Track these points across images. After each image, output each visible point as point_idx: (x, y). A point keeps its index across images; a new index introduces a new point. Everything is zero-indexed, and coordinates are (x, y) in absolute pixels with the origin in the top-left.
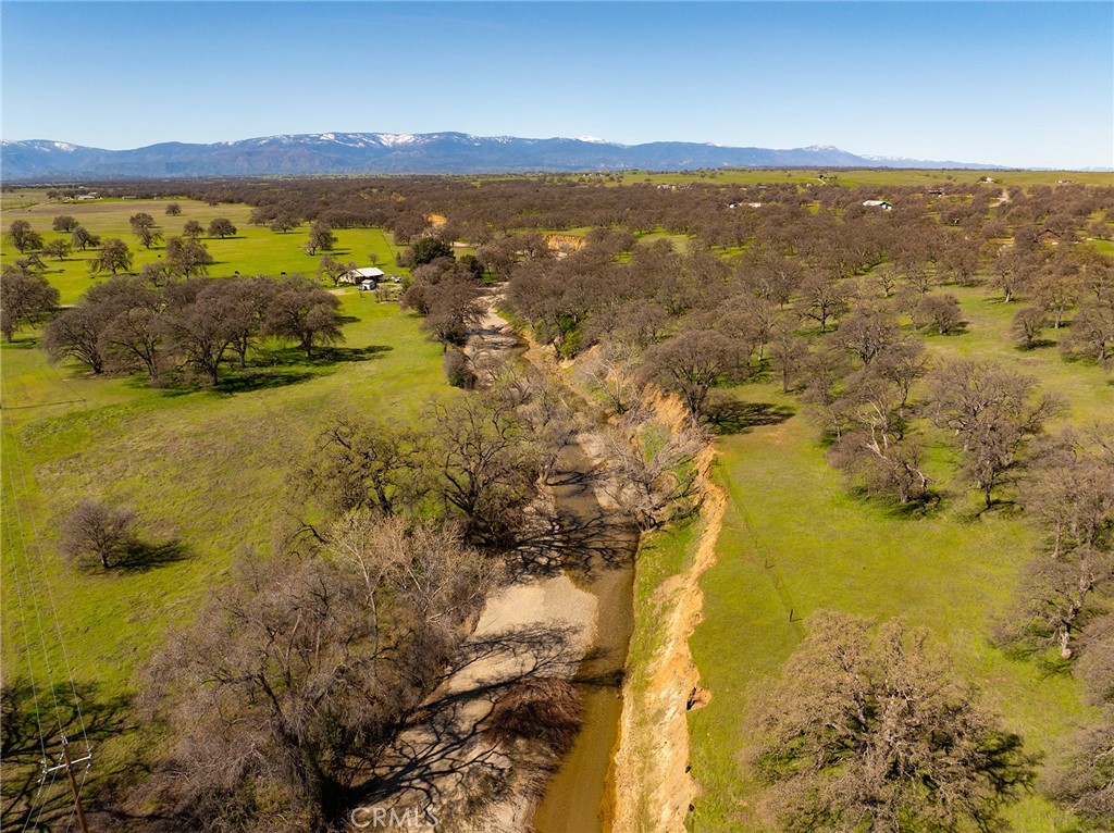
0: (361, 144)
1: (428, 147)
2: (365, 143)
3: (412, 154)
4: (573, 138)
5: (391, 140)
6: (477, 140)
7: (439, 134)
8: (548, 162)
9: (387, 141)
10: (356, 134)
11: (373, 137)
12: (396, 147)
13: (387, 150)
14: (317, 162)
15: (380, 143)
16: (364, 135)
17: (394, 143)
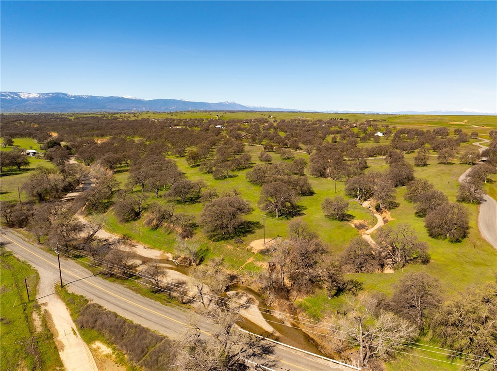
0: (9, 97)
1: (47, 99)
2: (11, 97)
3: (38, 103)
4: (120, 96)
5: (26, 96)
6: (72, 97)
7: (52, 94)
8: (109, 107)
9: (24, 96)
10: (6, 92)
11: (16, 94)
12: (29, 99)
13: (24, 100)
15: (20, 97)
16: (11, 93)
17: (28, 97)
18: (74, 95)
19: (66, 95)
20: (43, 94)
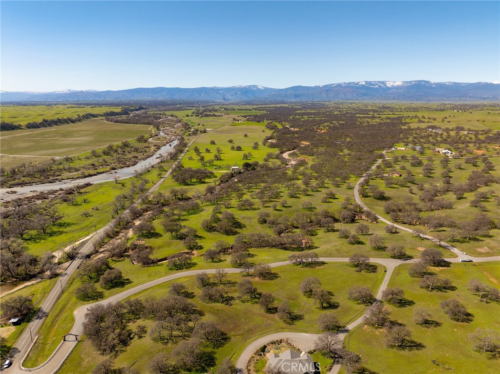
0: (377, 86)
1: (408, 87)
2: (379, 86)
3: (399, 91)
5: (391, 84)
6: (434, 84)
7: (415, 81)
8: (470, 95)
9: (389, 85)
10: (375, 82)
11: (383, 83)
12: (393, 87)
13: (389, 88)
14: (355, 95)
15: (386, 86)
16: (379, 82)
17: (392, 86)
18: (436, 82)
19: (428, 82)
20: (406, 82)
